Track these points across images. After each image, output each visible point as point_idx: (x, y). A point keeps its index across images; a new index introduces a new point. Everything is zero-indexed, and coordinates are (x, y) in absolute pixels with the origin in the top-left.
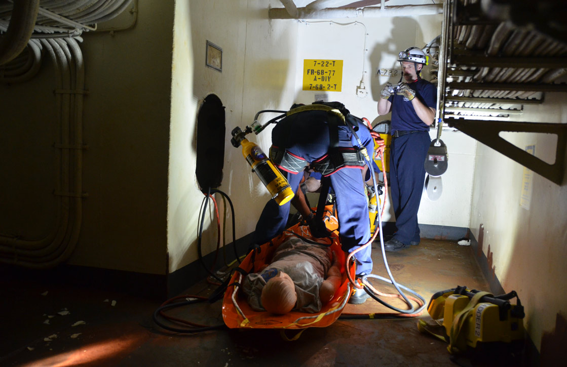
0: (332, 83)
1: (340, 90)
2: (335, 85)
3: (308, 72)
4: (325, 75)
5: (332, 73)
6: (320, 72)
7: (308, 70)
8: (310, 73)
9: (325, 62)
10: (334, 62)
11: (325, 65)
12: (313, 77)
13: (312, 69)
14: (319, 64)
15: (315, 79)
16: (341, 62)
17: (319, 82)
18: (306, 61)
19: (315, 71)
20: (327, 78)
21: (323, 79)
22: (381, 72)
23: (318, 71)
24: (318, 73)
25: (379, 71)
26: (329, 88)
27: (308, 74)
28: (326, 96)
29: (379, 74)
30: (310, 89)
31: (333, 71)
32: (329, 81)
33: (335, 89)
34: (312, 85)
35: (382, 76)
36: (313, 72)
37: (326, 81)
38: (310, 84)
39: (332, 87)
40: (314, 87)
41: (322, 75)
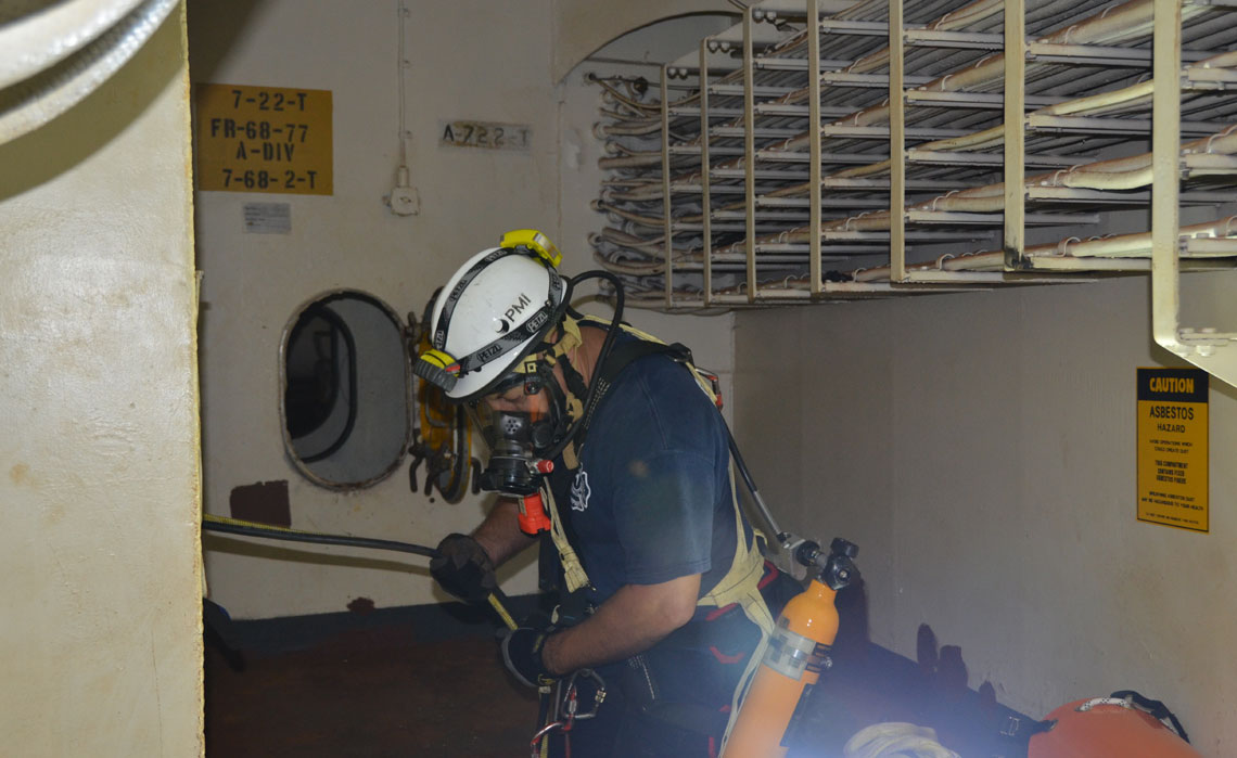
0: (300, 165)
1: (328, 190)
2: (312, 174)
3: (214, 128)
4: (274, 139)
5: (298, 132)
6: (258, 129)
7: (214, 121)
8: (221, 132)
9: (272, 95)
10: (302, 95)
11: (271, 103)
12: (232, 145)
13: (229, 118)
14: (253, 100)
15: (242, 153)
16: (325, 98)
17: (255, 163)
19: (237, 125)
20: (283, 149)
21: (268, 153)
22: (454, 133)
23: (251, 126)
24: (251, 134)
25: (448, 129)
26: (291, 184)
27: (214, 134)
28: (282, 211)
29: (448, 138)
30: (227, 184)
31: (301, 126)
32: (289, 159)
33: (312, 186)
34: (229, 171)
35: (459, 144)
36: (232, 129)
37: (279, 158)
38: (225, 171)
39: (300, 180)
40: (238, 180)
41: (266, 141)
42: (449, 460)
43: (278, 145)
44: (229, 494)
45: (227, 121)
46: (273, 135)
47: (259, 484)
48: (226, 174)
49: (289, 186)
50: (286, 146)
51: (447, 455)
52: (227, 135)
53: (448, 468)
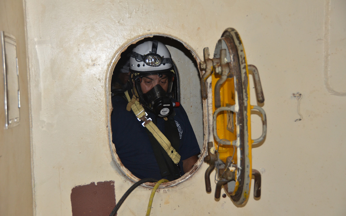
42: (234, 173)
44: (70, 192)
47: (93, 184)
51: (232, 169)
53: (234, 179)
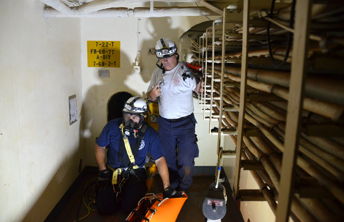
0: (112, 60)
1: (119, 66)
2: (115, 62)
3: (91, 52)
5: (111, 52)
6: (102, 51)
7: (91, 50)
8: (93, 52)
9: (105, 43)
10: (113, 43)
11: (105, 45)
12: (96, 55)
13: (95, 49)
14: (101, 44)
15: (98, 58)
16: (119, 43)
17: (101, 60)
18: (89, 43)
19: (97, 51)
20: (108, 56)
21: (104, 57)
22: (151, 51)
23: (100, 51)
24: (100, 53)
25: (150, 50)
26: (110, 65)
27: (91, 53)
28: (108, 72)
29: (150, 52)
30: (94, 65)
31: (112, 50)
32: (109, 59)
33: (115, 65)
34: (95, 62)
35: (153, 54)
36: (96, 52)
37: (107, 59)
38: (94, 62)
39: (112, 64)
40: (97, 64)
41: (104, 54)
43: (107, 55)
45: (94, 50)
46: (105, 53)
48: (94, 63)
49: (109, 65)
50: (109, 55)
52: (94, 53)
